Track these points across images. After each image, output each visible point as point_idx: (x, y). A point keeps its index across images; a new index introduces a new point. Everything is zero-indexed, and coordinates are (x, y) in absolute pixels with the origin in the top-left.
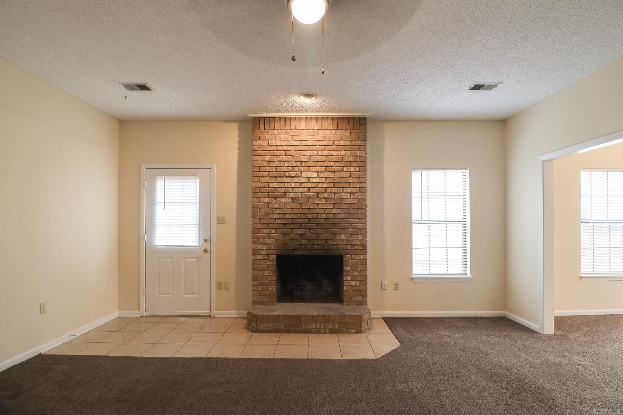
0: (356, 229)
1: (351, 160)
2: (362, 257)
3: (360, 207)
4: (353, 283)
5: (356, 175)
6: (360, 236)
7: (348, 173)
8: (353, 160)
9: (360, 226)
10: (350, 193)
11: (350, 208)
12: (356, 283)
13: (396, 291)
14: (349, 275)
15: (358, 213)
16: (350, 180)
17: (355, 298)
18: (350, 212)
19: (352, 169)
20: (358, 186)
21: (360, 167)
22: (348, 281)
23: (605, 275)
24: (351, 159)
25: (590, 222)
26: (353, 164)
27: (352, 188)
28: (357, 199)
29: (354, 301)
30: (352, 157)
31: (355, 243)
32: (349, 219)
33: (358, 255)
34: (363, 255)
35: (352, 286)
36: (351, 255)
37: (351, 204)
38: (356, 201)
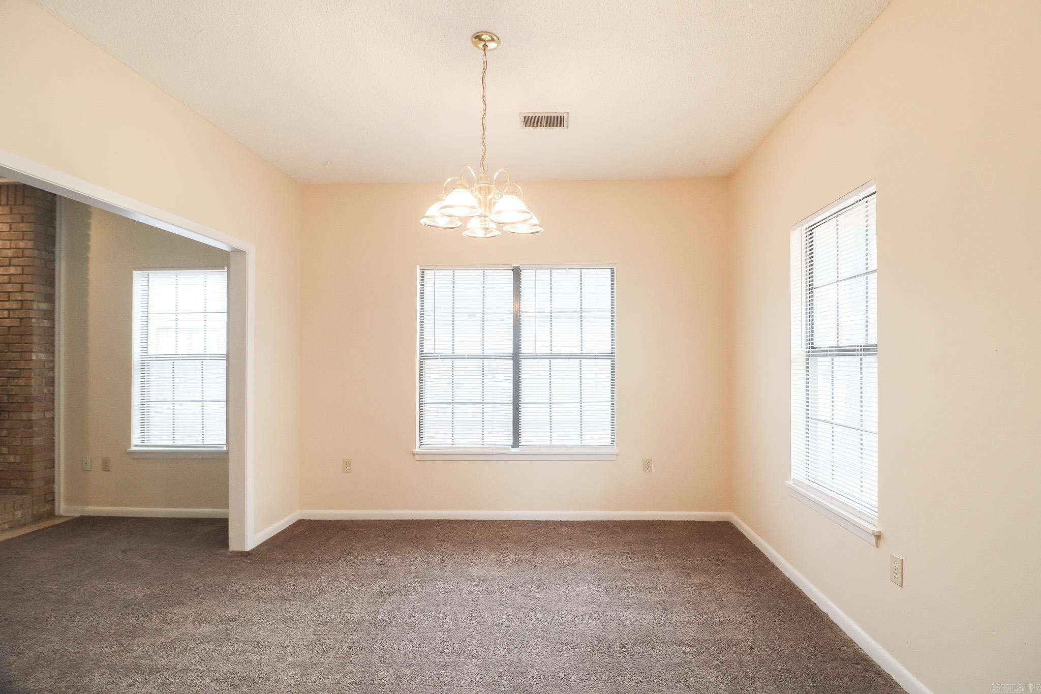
0: (17, 369)
1: (10, 255)
2: (24, 416)
3: (22, 332)
4: (11, 459)
5: (18, 279)
6: (22, 381)
7: (6, 277)
8: (15, 255)
9: (22, 365)
10: (9, 310)
11: (8, 335)
12: (15, 458)
13: (106, 472)
14: (5, 445)
15: (20, 343)
16: (9, 288)
17: (15, 483)
18: (8, 342)
19: (12, 270)
20: (20, 298)
21: (24, 266)
22: (4, 454)
23: (463, 451)
24: (10, 253)
25: (438, 358)
26: (14, 261)
27: (12, 300)
28: (18, 320)
29: (13, 488)
30: (12, 251)
31: (13, 393)
32: (7, 352)
33: (18, 412)
34: (26, 412)
35: (10, 463)
36: (9, 412)
37: (9, 327)
38: (16, 323)
